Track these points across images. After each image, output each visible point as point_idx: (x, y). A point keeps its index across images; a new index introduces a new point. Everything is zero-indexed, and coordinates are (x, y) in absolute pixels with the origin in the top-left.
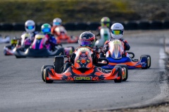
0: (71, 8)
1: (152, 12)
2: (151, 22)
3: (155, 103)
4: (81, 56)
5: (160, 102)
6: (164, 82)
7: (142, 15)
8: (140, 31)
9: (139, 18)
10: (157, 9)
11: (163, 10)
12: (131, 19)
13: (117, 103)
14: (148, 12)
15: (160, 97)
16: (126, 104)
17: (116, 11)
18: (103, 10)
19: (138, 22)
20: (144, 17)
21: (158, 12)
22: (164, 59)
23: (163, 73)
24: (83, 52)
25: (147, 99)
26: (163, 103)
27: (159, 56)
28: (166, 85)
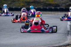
1: (65, 4)
2: (64, 8)
3: (65, 44)
4: (23, 15)
5: (67, 44)
6: (69, 35)
7: (60, 5)
8: (59, 12)
9: (59, 6)
10: (67, 2)
11: (70, 3)
12: (55, 7)
13: (48, 44)
14: (63, 3)
15: (67, 42)
16: (52, 45)
17: (49, 2)
18: (42, 2)
19: (58, 8)
20: (61, 6)
21: (67, 4)
22: (70, 25)
23: (69, 31)
24: (24, 14)
25: (61, 43)
26: (68, 45)
27: (68, 23)
28: (70, 36)
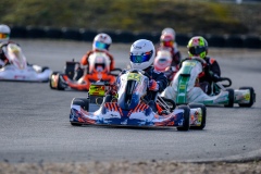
0: (147, 11)
